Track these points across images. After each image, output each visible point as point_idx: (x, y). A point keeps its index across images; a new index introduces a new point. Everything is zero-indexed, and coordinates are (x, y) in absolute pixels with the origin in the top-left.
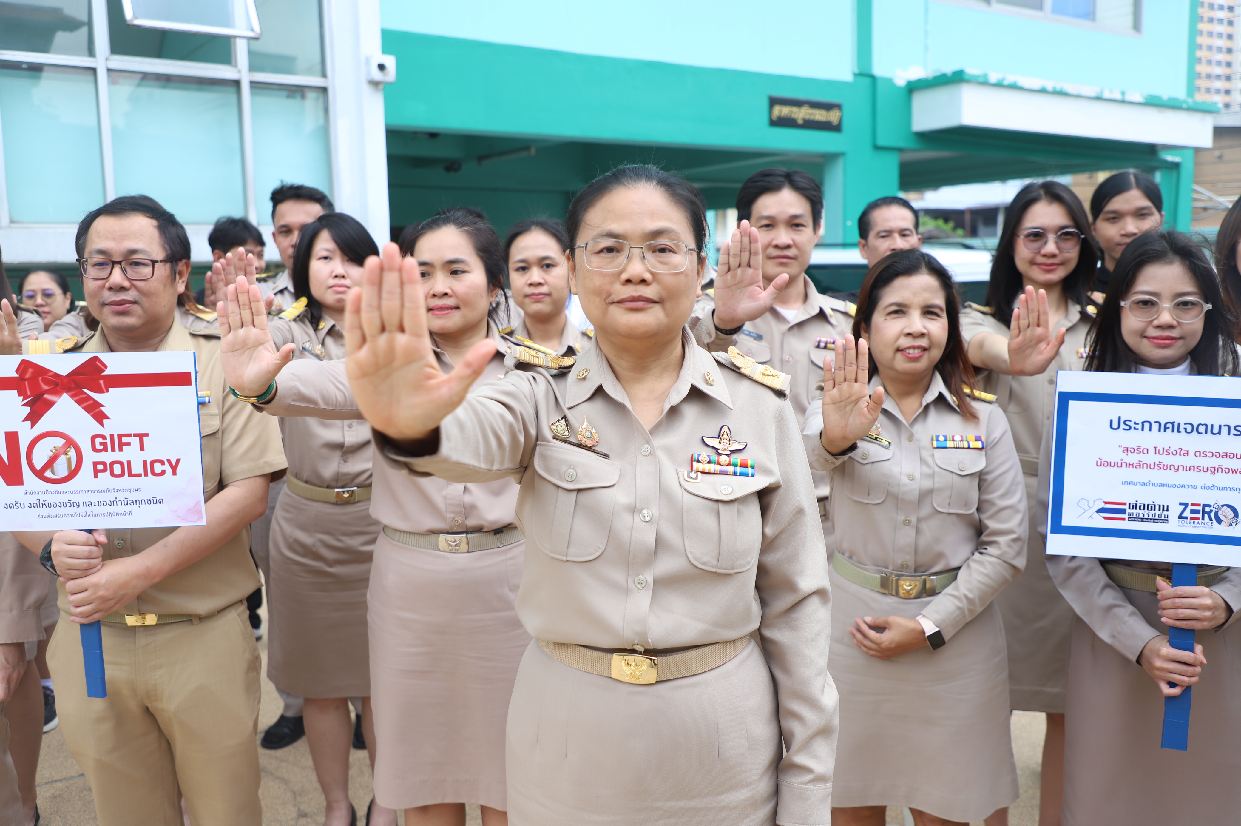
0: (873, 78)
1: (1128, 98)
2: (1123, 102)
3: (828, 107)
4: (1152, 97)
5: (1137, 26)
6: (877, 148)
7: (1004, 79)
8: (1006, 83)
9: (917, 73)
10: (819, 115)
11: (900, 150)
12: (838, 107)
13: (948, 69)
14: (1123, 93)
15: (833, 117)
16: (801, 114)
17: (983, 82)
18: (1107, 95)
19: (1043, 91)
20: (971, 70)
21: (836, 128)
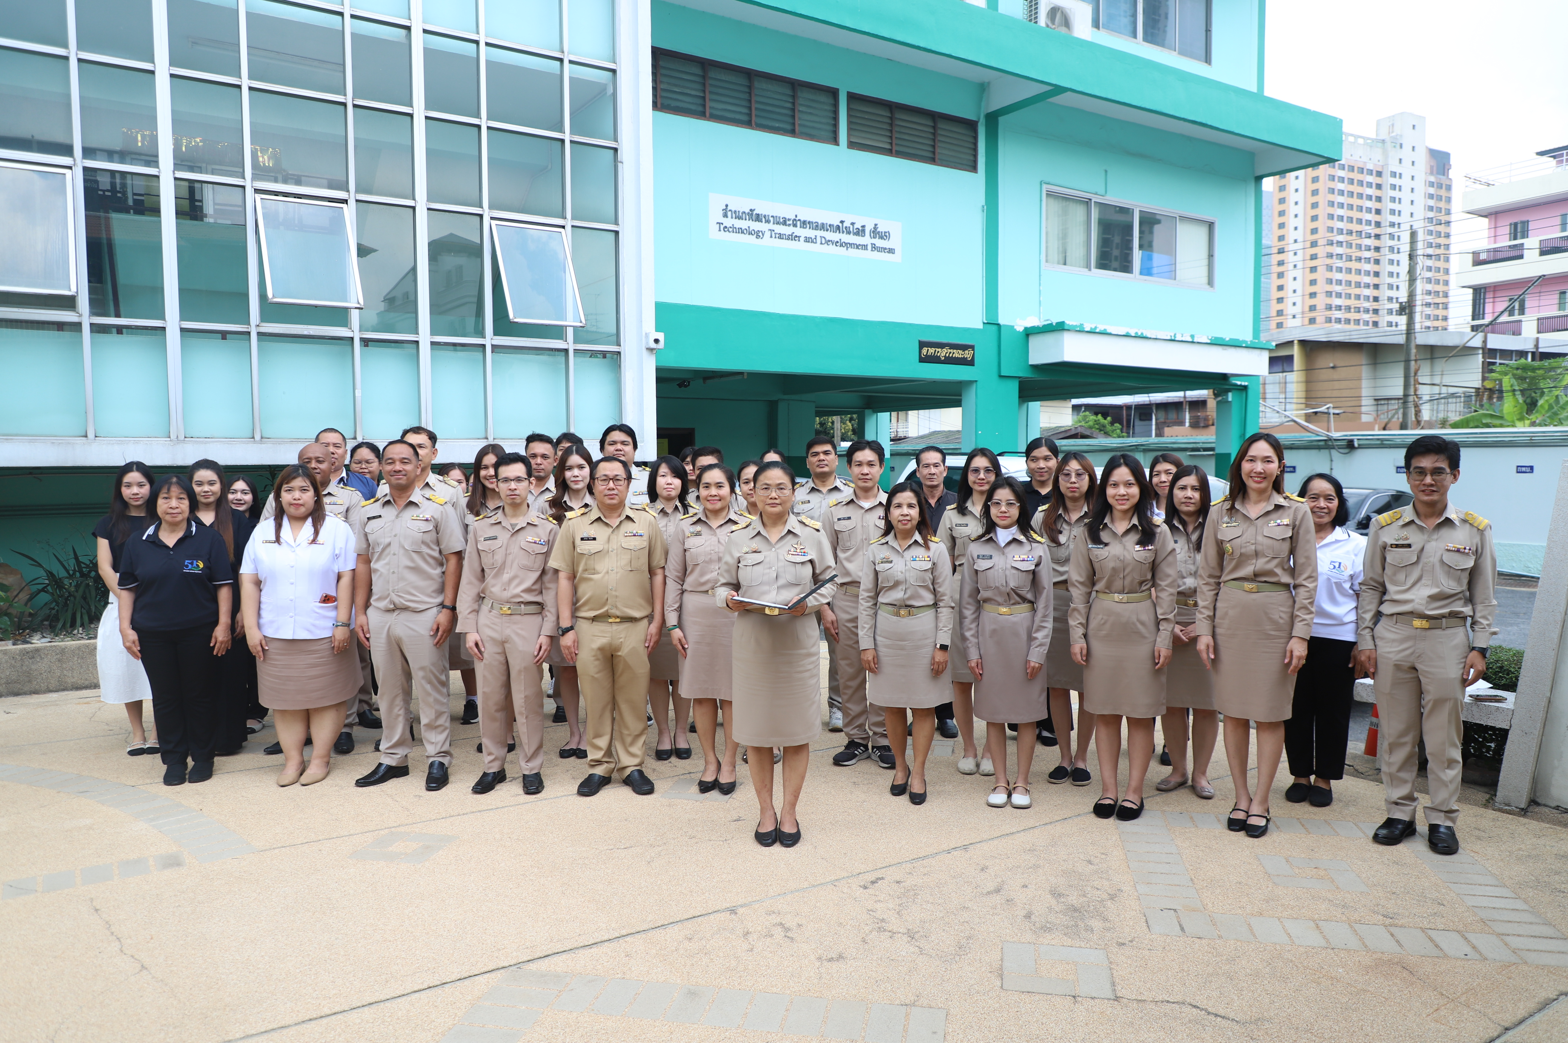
0: (998, 324)
1: (1195, 340)
2: (1193, 342)
3: (964, 347)
4: (1216, 338)
5: (1210, 282)
6: (1001, 376)
7: (1096, 328)
8: (1097, 330)
9: (1033, 321)
10: (957, 354)
11: (1019, 377)
12: (972, 347)
13: (1055, 321)
14: (1192, 336)
15: (968, 354)
16: (943, 353)
17: (1081, 331)
18: (1178, 338)
19: (1127, 336)
20: (1070, 322)
21: (971, 363)
